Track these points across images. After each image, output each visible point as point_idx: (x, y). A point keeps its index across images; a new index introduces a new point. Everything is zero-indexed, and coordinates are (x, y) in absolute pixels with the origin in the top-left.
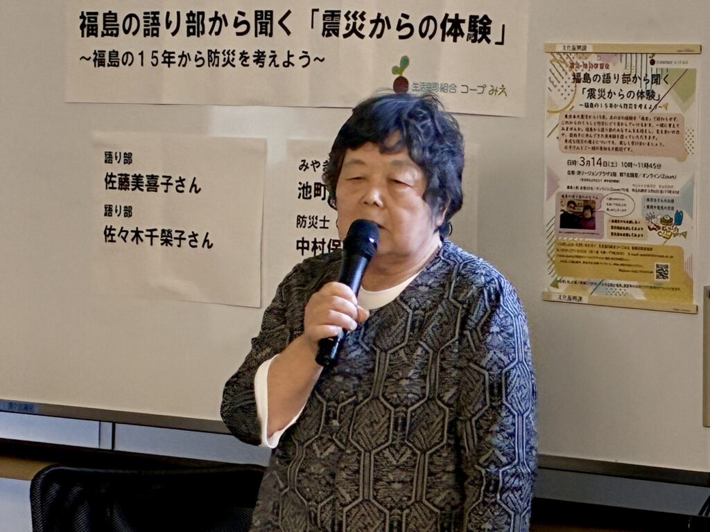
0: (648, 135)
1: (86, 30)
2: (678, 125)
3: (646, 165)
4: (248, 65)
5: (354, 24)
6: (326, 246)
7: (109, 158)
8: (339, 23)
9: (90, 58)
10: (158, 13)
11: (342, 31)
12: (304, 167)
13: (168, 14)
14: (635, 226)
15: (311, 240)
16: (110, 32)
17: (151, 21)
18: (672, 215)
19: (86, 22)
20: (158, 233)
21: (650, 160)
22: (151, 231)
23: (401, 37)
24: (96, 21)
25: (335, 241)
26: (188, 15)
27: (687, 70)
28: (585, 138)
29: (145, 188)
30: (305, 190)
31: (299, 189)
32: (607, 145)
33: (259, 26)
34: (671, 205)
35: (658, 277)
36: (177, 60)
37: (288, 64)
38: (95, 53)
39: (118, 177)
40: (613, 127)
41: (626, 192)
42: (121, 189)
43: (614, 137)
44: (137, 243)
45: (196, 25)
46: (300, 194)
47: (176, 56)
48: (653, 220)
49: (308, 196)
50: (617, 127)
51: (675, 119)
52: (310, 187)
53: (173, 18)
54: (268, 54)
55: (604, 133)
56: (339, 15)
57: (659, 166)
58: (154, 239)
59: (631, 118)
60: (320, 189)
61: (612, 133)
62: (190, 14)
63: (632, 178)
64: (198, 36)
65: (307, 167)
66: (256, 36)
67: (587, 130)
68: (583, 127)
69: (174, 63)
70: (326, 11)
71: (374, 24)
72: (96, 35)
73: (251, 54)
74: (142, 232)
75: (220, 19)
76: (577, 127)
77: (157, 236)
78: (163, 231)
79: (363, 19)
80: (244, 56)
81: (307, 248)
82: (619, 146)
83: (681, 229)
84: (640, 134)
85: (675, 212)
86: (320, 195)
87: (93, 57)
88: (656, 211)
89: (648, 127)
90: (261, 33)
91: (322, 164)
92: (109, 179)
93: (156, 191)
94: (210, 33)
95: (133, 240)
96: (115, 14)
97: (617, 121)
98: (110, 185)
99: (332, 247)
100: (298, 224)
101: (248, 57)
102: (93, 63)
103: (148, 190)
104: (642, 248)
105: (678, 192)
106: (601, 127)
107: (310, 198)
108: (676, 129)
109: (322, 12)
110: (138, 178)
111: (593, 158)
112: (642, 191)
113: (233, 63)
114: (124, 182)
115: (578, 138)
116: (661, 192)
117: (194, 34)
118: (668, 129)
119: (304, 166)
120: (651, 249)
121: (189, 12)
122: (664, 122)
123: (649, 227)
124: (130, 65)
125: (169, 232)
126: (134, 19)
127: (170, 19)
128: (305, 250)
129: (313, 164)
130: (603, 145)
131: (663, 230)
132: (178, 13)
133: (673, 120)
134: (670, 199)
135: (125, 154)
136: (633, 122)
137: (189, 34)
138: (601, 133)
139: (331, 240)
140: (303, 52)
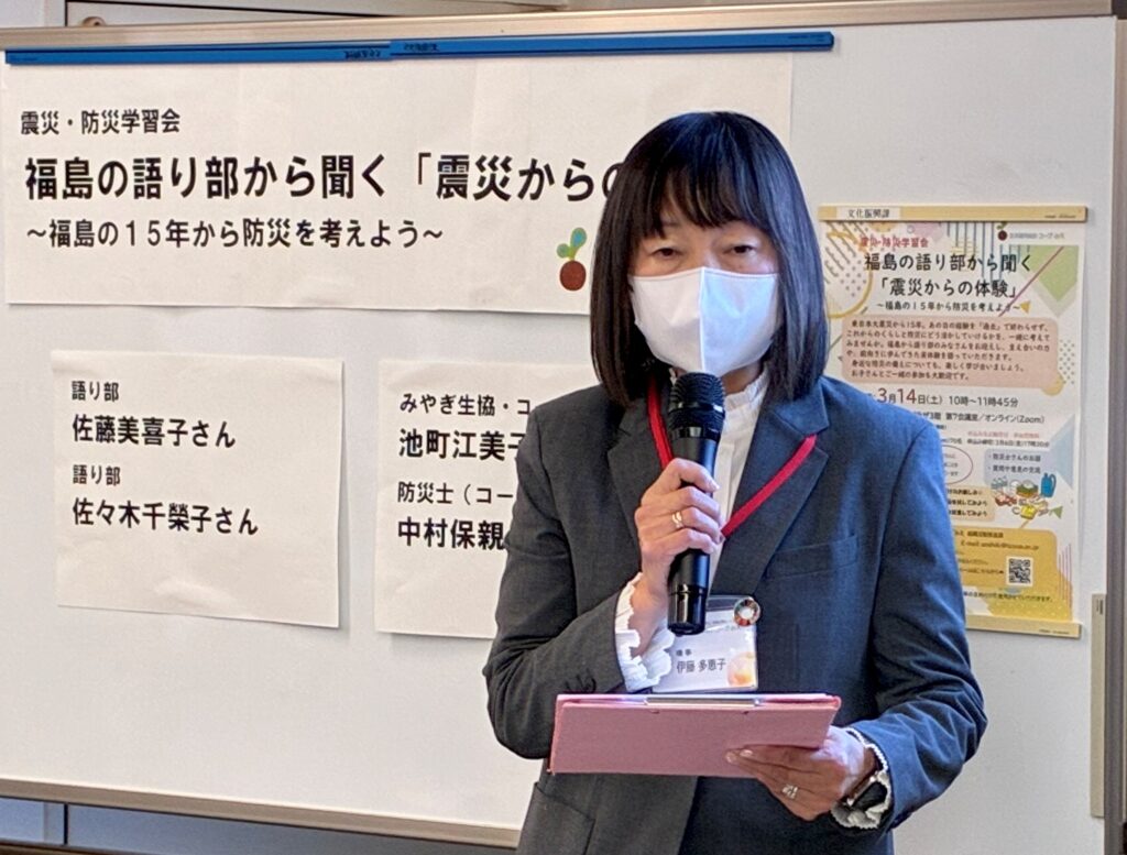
0: (995, 353)
1: (36, 187)
2: (1047, 336)
3: (992, 401)
4: (310, 244)
5: (493, 177)
6: (448, 531)
7: (79, 391)
8: (466, 176)
9: (44, 233)
10: (158, 160)
11: (473, 187)
12: (409, 406)
13: (175, 162)
14: (972, 498)
15: (423, 521)
16: (77, 190)
17: (146, 173)
18: (1037, 480)
19: (37, 176)
20: (165, 510)
21: (997, 394)
22: (153, 506)
23: (572, 198)
24: (53, 173)
25: (462, 523)
26: (210, 164)
27: (1062, 248)
28: (886, 359)
29: (141, 439)
30: (412, 442)
31: (402, 440)
32: (924, 370)
33: (329, 181)
34: (1035, 464)
35: (1012, 580)
36: (192, 235)
37: (380, 241)
38: (53, 225)
39: (95, 421)
40: (934, 340)
41: (957, 445)
42: (101, 440)
43: (937, 355)
44: (130, 525)
45: (222, 179)
46: (403, 449)
47: (190, 228)
48: (1005, 489)
49: (418, 450)
50: (941, 341)
51: (1041, 326)
52: (420, 437)
53: (183, 168)
54: (345, 225)
55: (920, 350)
56: (467, 164)
57: (1015, 402)
58: (157, 518)
59: (966, 326)
60: (436, 441)
61: (934, 350)
62: (213, 162)
63: (968, 422)
64: (227, 196)
65: (414, 406)
66: (325, 196)
67: (891, 345)
68: (884, 341)
69: (187, 240)
70: (444, 157)
71: (525, 178)
72: (54, 195)
73: (317, 226)
74: (137, 508)
75: (263, 170)
76: (873, 340)
77: (162, 515)
78: (173, 507)
79: (507, 169)
80: (304, 228)
81: (417, 535)
82: (945, 371)
83: (1053, 502)
84: (981, 352)
85: (1042, 476)
86: (436, 450)
87: (50, 230)
88: (1009, 475)
89: (995, 341)
90: (333, 192)
91: (439, 400)
92: (80, 425)
93: (160, 443)
94: (248, 192)
95: (122, 520)
96: (86, 163)
97: (941, 330)
98: (83, 434)
99: (458, 532)
100: (400, 495)
101: (312, 231)
102: (50, 240)
103: (147, 443)
104: (985, 534)
105: (1047, 445)
106: (914, 340)
107: (420, 455)
108: (1044, 344)
109: (436, 158)
110: (128, 424)
111: (901, 390)
112: (985, 442)
113: (287, 240)
114: (105, 429)
115: (874, 358)
116: (1018, 443)
117: (218, 193)
118: (1029, 342)
119: (409, 404)
120: (1001, 535)
121: (210, 159)
122: (1024, 332)
123: (998, 502)
124: (112, 243)
125: (183, 508)
126: (117, 170)
127: (178, 170)
128: (413, 538)
129: (424, 401)
130: (918, 370)
131: (1022, 504)
132: (192, 161)
133: (1038, 328)
134: (1034, 455)
135: (107, 385)
136: (969, 331)
137: (211, 194)
138: (914, 350)
139: (456, 521)
140: (406, 222)
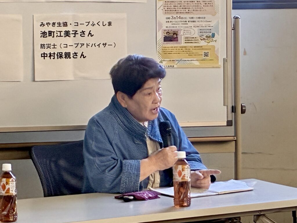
0: (200, 7)
2: (212, 4)
3: (199, 18)
6: (56, 55)
12: (42, 25)
14: (195, 39)
15: (48, 53)
18: (211, 34)
21: (201, 16)
28: (173, 9)
30: (44, 34)
31: (41, 34)
32: (183, 12)
34: (210, 31)
35: (204, 56)
40: (185, 5)
41: (191, 28)
43: (186, 8)
46: (41, 36)
48: (203, 37)
50: (187, 5)
51: (211, 1)
52: (46, 33)
55: (181, 7)
57: (205, 18)
59: (193, 2)
60: (51, 33)
63: (193, 23)
65: (44, 25)
67: (174, 6)
68: (172, 6)
76: (170, 5)
82: (188, 12)
83: (214, 39)
84: (196, 7)
85: (211, 33)
86: (51, 36)
88: (204, 34)
89: (200, 5)
91: (51, 24)
97: (187, 3)
100: (41, 47)
104: (198, 47)
105: (212, 26)
106: (180, 5)
107: (47, 37)
111: (177, 16)
112: (198, 27)
115: (170, 9)
116: (206, 27)
118: (208, 5)
120: (202, 47)
122: (206, 2)
123: (201, 39)
128: (45, 57)
129: (47, 24)
130: (181, 12)
131: (207, 40)
134: (210, 29)
139: (58, 53)
